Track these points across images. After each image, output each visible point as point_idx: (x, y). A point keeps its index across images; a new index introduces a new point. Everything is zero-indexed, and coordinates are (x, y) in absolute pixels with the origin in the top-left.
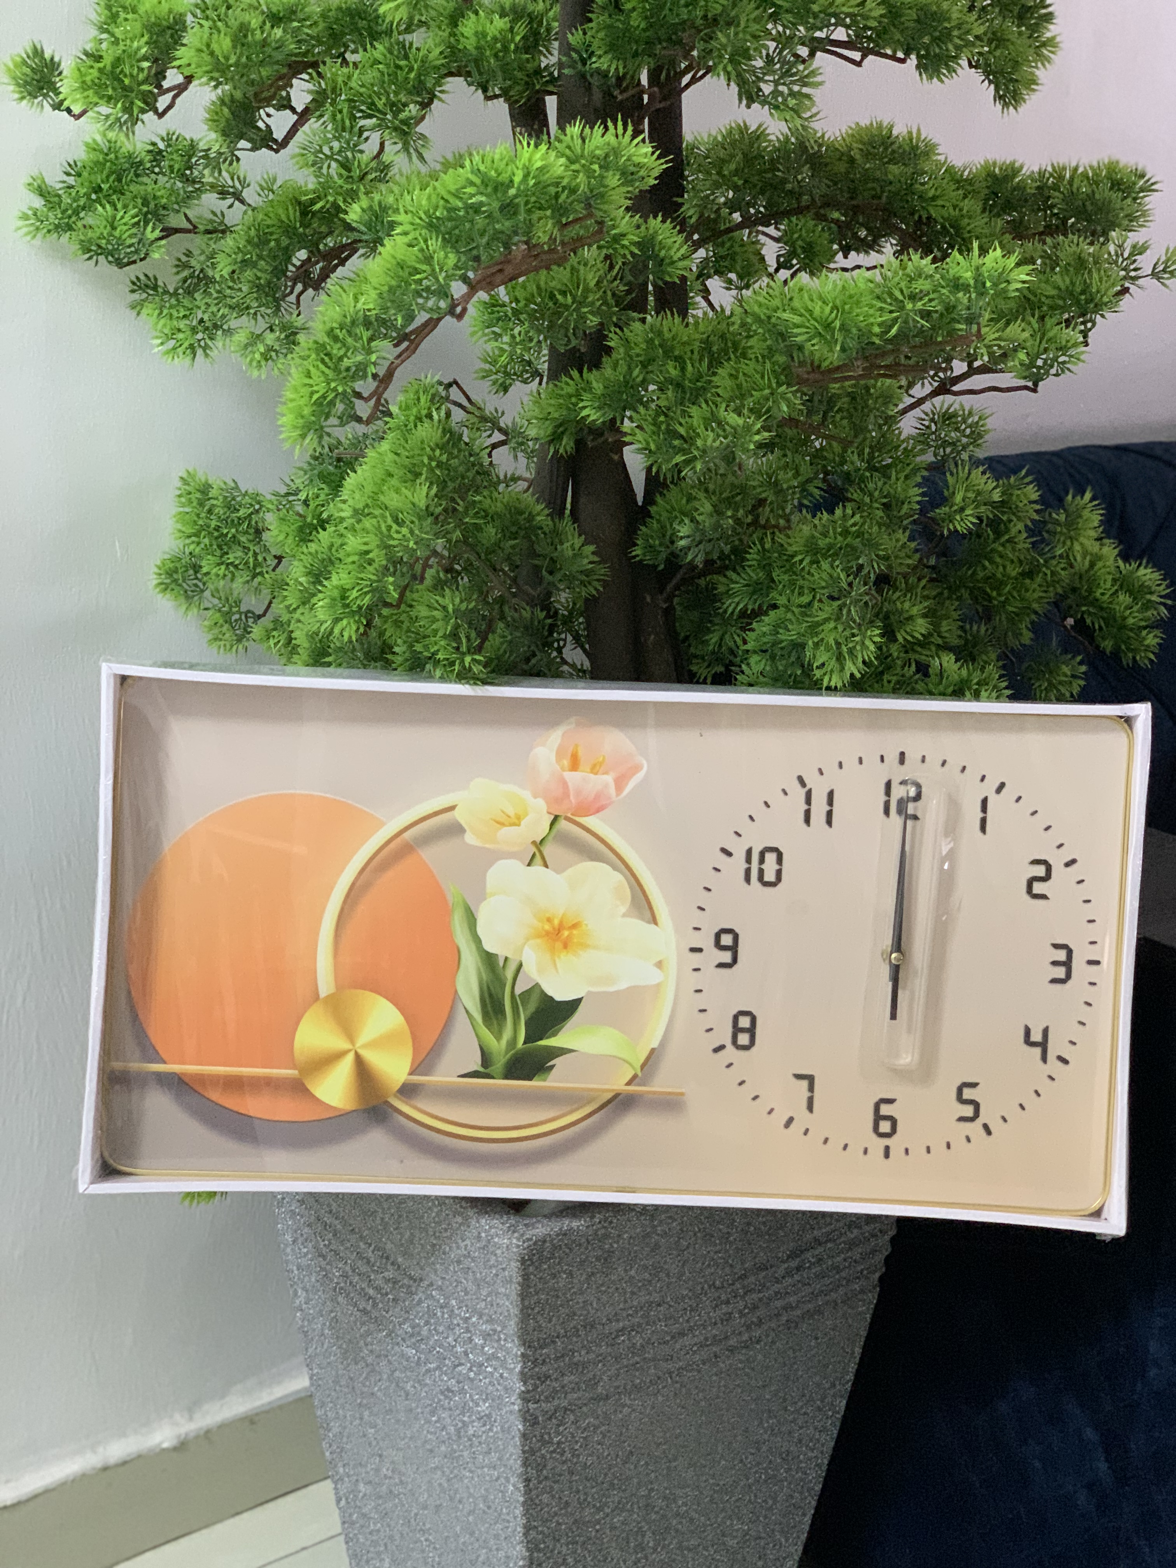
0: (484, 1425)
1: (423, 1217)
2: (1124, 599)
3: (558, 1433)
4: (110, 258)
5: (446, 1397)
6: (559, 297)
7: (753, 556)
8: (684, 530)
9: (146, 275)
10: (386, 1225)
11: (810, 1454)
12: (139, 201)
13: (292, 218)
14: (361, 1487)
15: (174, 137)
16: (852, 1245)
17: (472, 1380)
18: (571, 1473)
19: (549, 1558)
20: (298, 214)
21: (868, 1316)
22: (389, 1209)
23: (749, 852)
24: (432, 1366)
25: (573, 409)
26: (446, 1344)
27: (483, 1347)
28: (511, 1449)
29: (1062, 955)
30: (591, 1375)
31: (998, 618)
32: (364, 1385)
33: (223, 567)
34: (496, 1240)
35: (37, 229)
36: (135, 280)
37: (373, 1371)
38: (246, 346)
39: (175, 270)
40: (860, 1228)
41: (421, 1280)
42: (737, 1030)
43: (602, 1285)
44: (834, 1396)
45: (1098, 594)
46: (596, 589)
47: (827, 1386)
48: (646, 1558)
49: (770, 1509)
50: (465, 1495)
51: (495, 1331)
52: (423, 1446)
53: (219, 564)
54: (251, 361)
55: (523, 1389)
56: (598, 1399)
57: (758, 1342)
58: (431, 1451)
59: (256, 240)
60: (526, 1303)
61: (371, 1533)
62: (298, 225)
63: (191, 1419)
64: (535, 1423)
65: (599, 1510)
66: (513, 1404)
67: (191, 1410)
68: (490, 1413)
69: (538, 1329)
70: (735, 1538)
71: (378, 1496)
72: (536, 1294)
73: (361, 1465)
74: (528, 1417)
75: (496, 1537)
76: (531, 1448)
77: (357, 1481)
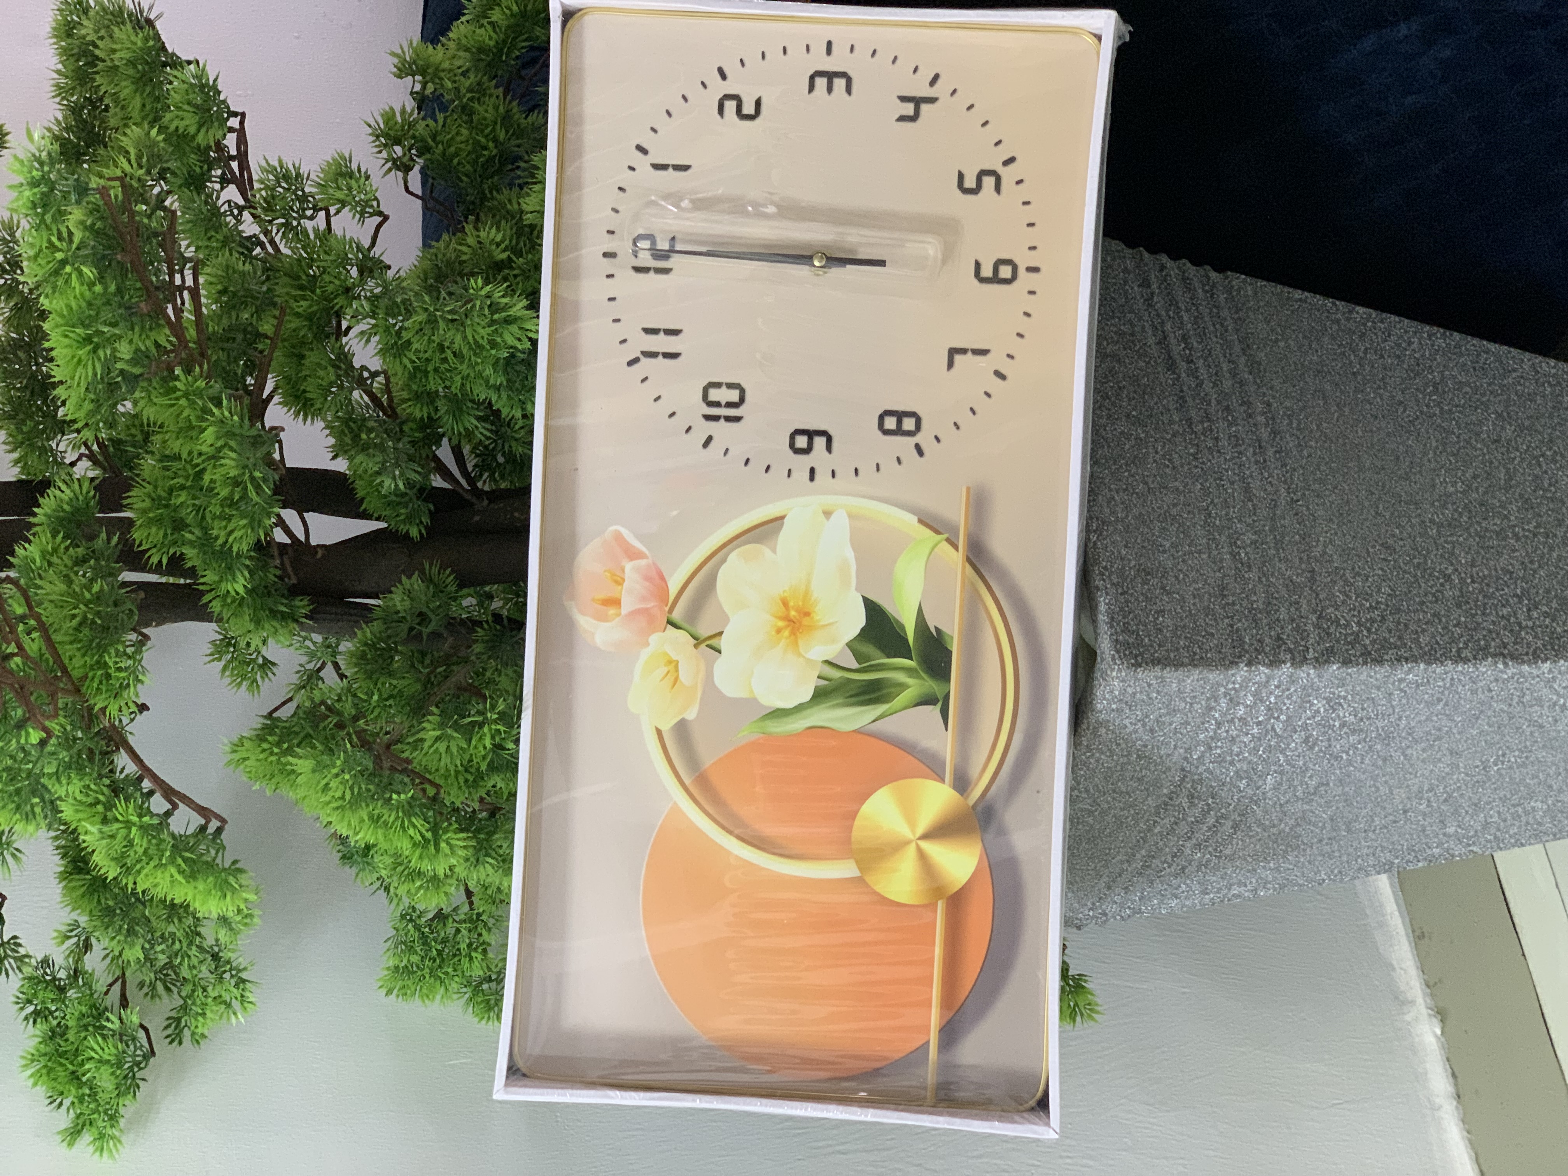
0: (1340, 704)
1: (1108, 768)
2: (496, 16)
3: (1348, 625)
4: (142, 1065)
5: (1315, 744)
6: (75, 622)
8: (388, 484)
9: (166, 1028)
10: (1130, 806)
11: (1415, 346)
12: (83, 1034)
13: (81, 883)
14: (1450, 830)
15: (21, 995)
16: (1172, 302)
17: (1289, 718)
18: (1399, 610)
19: (1498, 634)
20: (77, 877)
21: (1260, 283)
22: (1108, 803)
23: (708, 418)
24: (1282, 758)
26: (1252, 745)
27: (1247, 706)
28: (1363, 677)
29: (821, 82)
30: (1284, 592)
31: (516, 149)
32: (1323, 828)
33: (474, 954)
34: (1117, 693)
35: (112, 1138)
36: (169, 1040)
37: (1303, 818)
38: (231, 929)
39: (158, 998)
41: (1183, 770)
42: (899, 431)
43: (1177, 578)
44: (1348, 319)
45: (492, 43)
46: (449, 576)
47: (1335, 327)
48: (1513, 527)
49: (1476, 390)
50: (1430, 725)
51: (1225, 694)
52: (1380, 768)
54: (246, 924)
55: (1288, 665)
56: (1312, 580)
57: (1269, 405)
58: (1385, 760)
59: (106, 920)
60: (1186, 660)
61: (1505, 821)
63: (1412, 1002)
64: (1332, 651)
65: (1448, 578)
66: (1308, 674)
67: (1403, 1003)
68: (1324, 698)
69: (1219, 649)
70: (1503, 428)
71: (1456, 812)
72: (1178, 649)
73: (1424, 831)
74: (1323, 659)
75: (1474, 692)
76: (1362, 655)
77: (1445, 835)
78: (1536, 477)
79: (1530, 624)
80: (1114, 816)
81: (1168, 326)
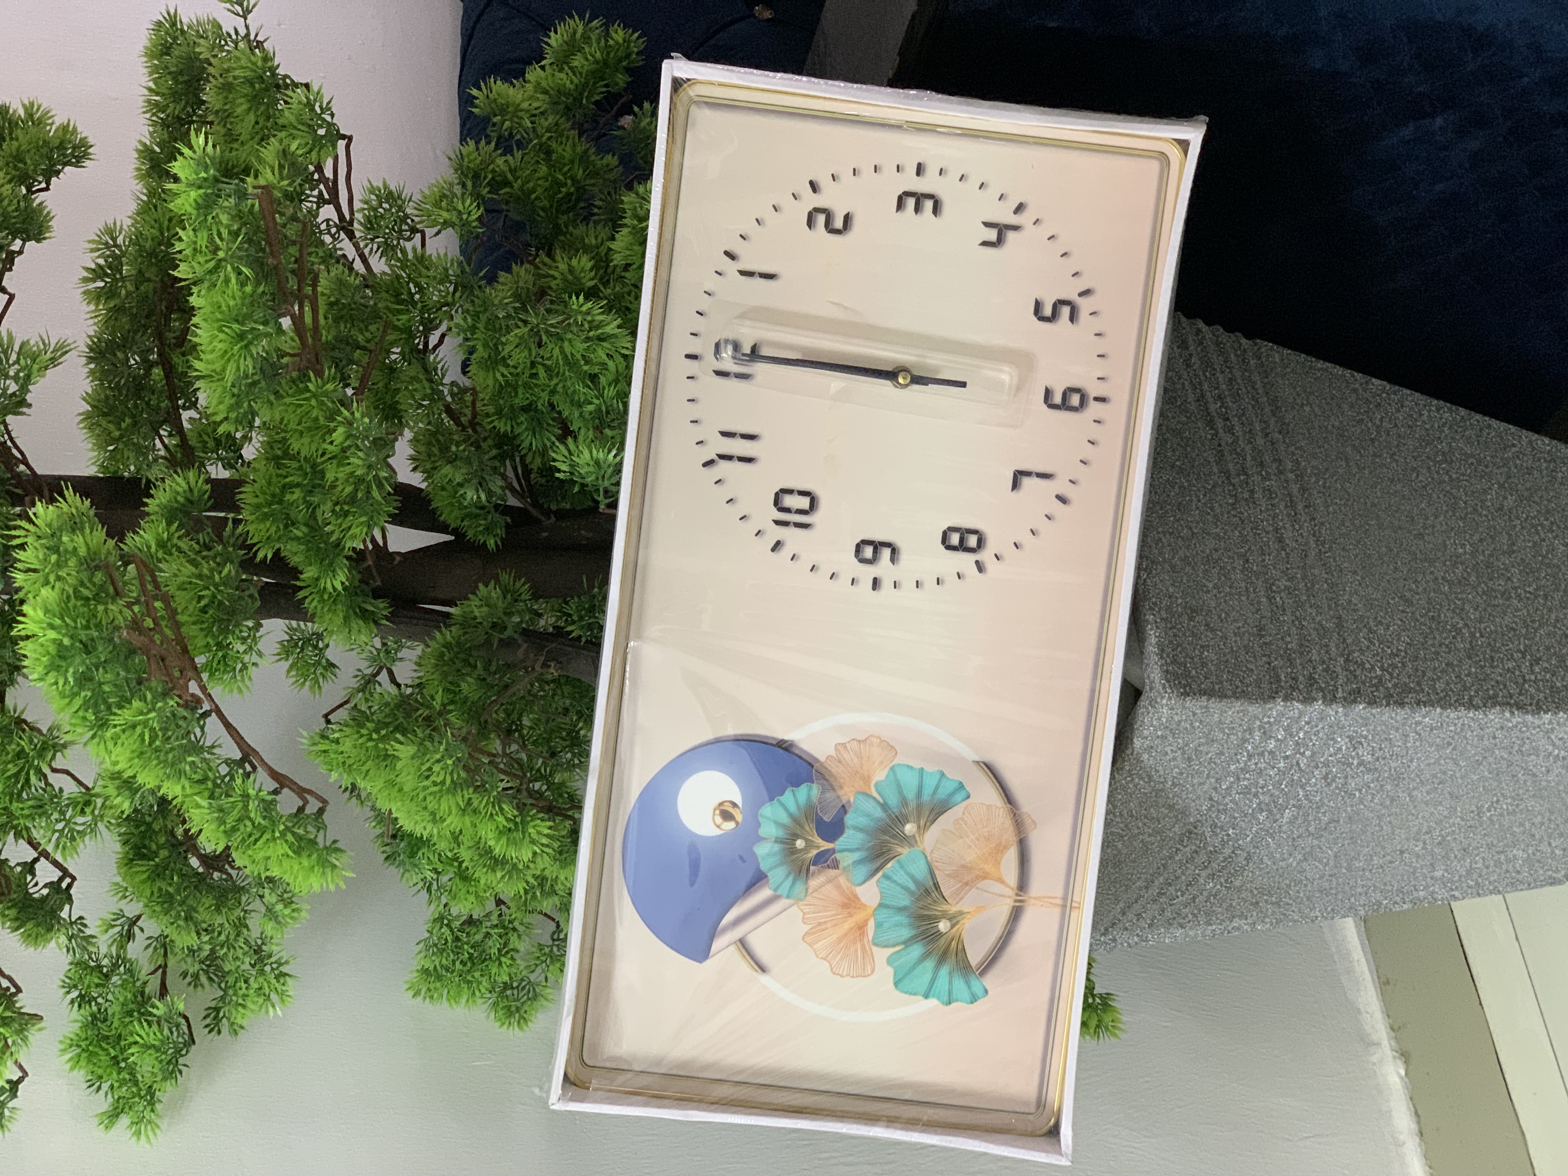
0: (1361, 743)
1: (1145, 794)
2: (578, 61)
3: (1372, 669)
4: (184, 1052)
5: (1333, 780)
6: (203, 603)
7: (502, 426)
8: (471, 494)
9: (205, 1018)
10: (1157, 832)
11: (1425, 418)
12: (127, 1020)
13: (144, 869)
14: (1438, 874)
15: (67, 981)
16: (1207, 364)
17: (1313, 754)
18: (1416, 658)
19: (1505, 686)
20: (140, 862)
21: (1286, 351)
22: (1139, 828)
24: (1301, 793)
25: (335, 598)
26: (1277, 778)
27: (1278, 740)
28: (1385, 718)
30: (1314, 634)
31: (590, 188)
32: (1327, 864)
33: (503, 959)
34: (1164, 720)
35: (150, 1122)
36: (207, 1030)
37: (1310, 853)
38: (279, 923)
39: (200, 988)
40: (1191, 355)
41: (1211, 799)
43: (1220, 617)
44: (1365, 390)
45: (572, 87)
46: (523, 585)
47: (1354, 396)
48: (1515, 588)
49: (1479, 462)
50: (1437, 768)
51: (1260, 727)
52: (1387, 807)
53: (500, 964)
54: (292, 918)
55: (1320, 702)
56: (1339, 626)
57: (1297, 462)
58: (1392, 800)
59: (166, 906)
60: (1230, 693)
61: (1487, 867)
62: (152, 863)
63: (1378, 1044)
64: (1359, 692)
65: (1459, 631)
66: (1337, 712)
67: (1370, 1044)
68: (1348, 737)
69: (1258, 683)
70: (1505, 498)
71: (1446, 857)
72: (1221, 682)
73: (1414, 873)
74: (1352, 699)
75: (1481, 738)
76: (1385, 697)
77: (1432, 878)
78: (1535, 543)
79: (1533, 677)
80: (1142, 841)
81: (1206, 386)
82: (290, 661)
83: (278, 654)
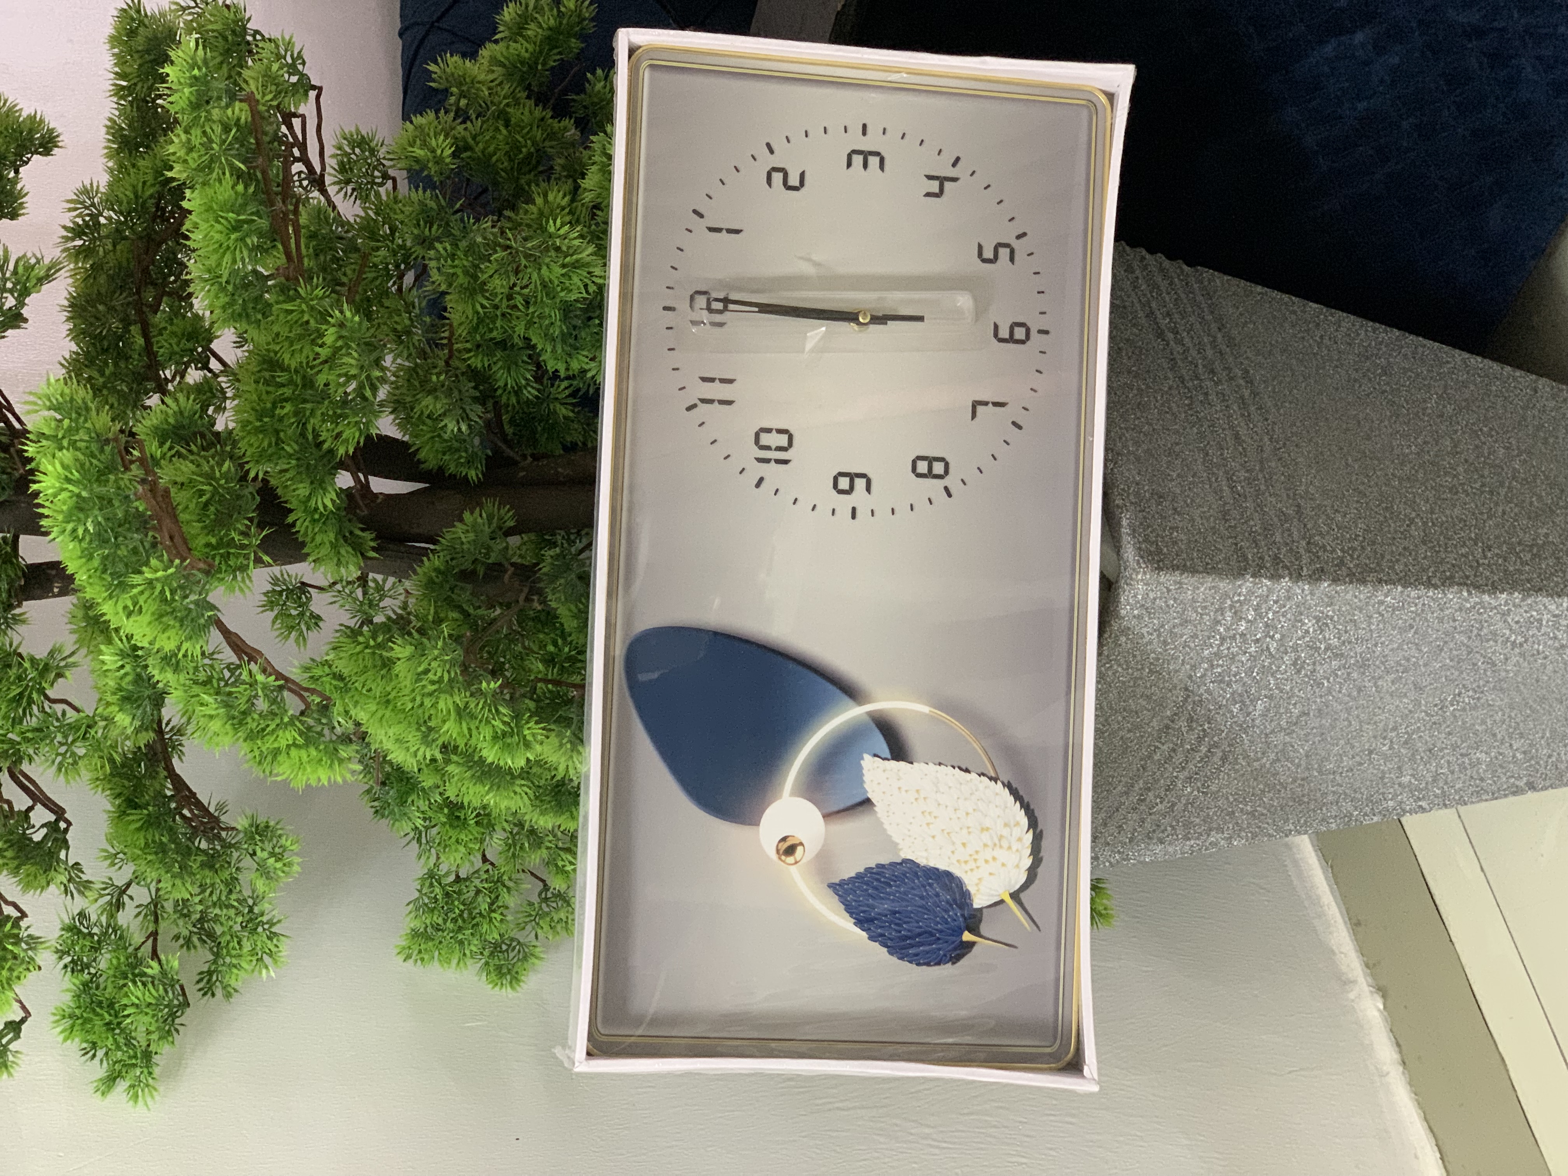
0: (1327, 625)
1: (1123, 683)
2: (532, 30)
3: (1333, 551)
4: (178, 1014)
5: (1302, 667)
6: (204, 499)
7: (477, 362)
8: (451, 426)
9: (198, 982)
10: (1136, 727)
11: (1363, 337)
12: (122, 982)
14: (1405, 780)
16: (1153, 286)
17: (1283, 636)
18: (1374, 543)
19: (1460, 568)
20: (133, 811)
21: (1226, 278)
24: (1272, 682)
25: (326, 518)
26: (1249, 664)
27: (1249, 621)
28: (1349, 596)
30: (1276, 519)
31: (549, 150)
32: (1299, 766)
33: (494, 916)
34: (1140, 597)
35: (147, 1085)
36: (202, 992)
37: (1283, 753)
38: (269, 879)
39: (193, 951)
40: (1137, 278)
41: (1186, 689)
43: (1185, 502)
44: (1303, 311)
45: (527, 55)
47: (1293, 317)
48: (1462, 484)
49: (1417, 375)
50: (1401, 654)
51: (1231, 607)
52: (1355, 699)
53: (491, 920)
54: (284, 872)
55: (1287, 579)
56: (1299, 514)
57: (1247, 372)
58: (1360, 690)
60: (1201, 569)
61: (1452, 772)
62: (145, 812)
63: (1355, 982)
64: (1322, 571)
65: (1412, 521)
66: (1303, 590)
67: (1346, 983)
68: (1315, 618)
69: (1227, 560)
70: (1444, 407)
71: (1412, 759)
72: (1193, 559)
73: (1382, 778)
74: (1317, 576)
75: (1441, 620)
76: (1348, 575)
77: (1400, 785)
78: (1477, 447)
79: (1486, 562)
80: (1122, 738)
81: (1154, 305)
82: (276, 612)
83: (264, 606)
